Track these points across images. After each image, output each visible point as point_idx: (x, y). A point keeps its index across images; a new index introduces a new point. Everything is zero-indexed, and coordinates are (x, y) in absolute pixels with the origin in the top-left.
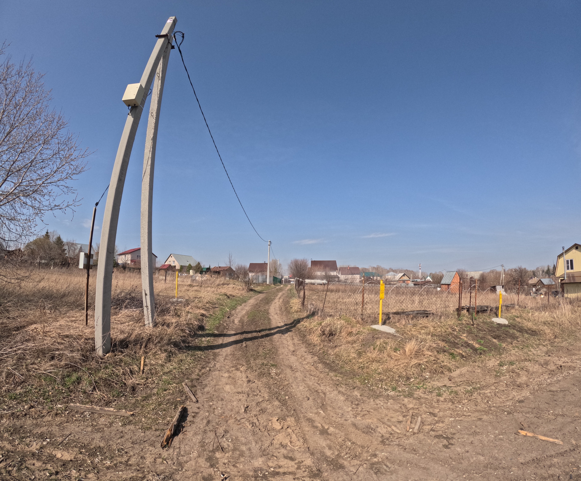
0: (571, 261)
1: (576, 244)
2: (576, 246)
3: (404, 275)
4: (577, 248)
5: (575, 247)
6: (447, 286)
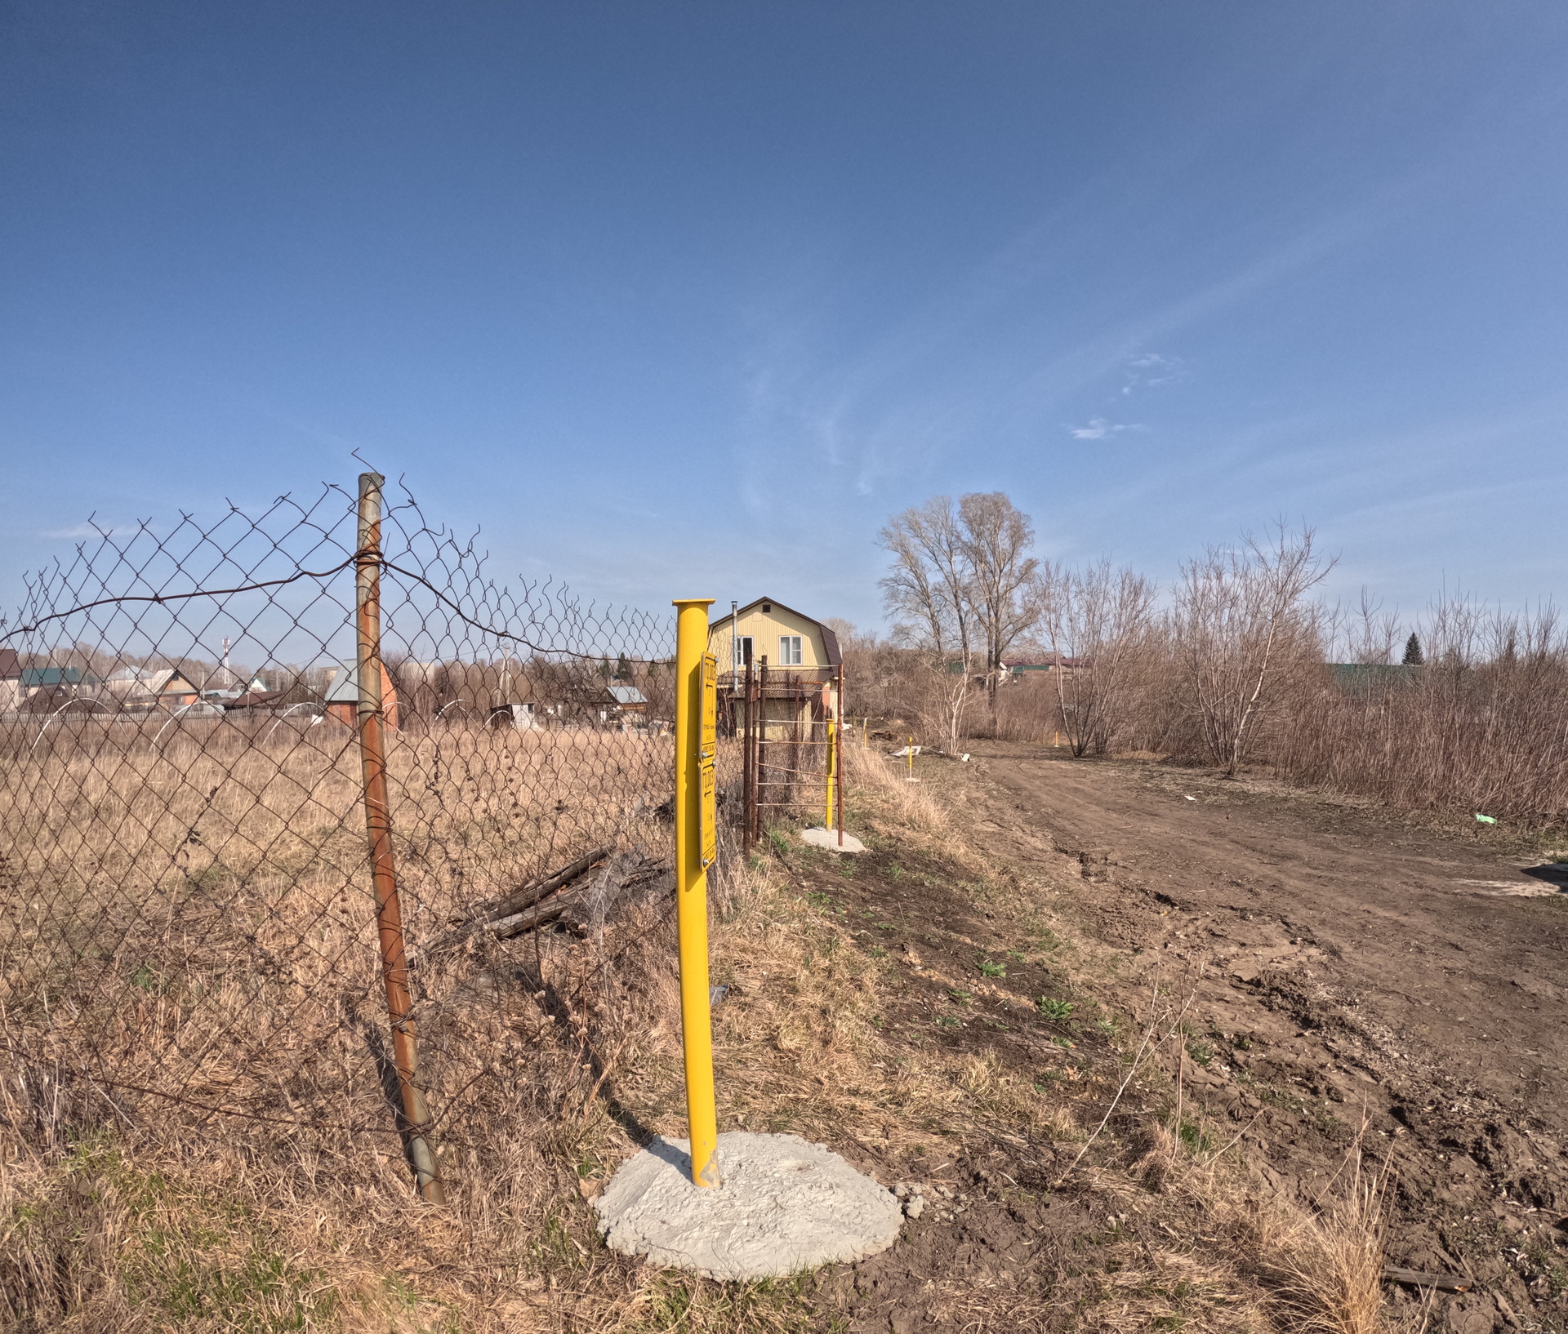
0: (748, 643)
1: (765, 599)
2: (766, 603)
3: (175, 677)
4: (766, 609)
5: (761, 607)
6: (347, 708)
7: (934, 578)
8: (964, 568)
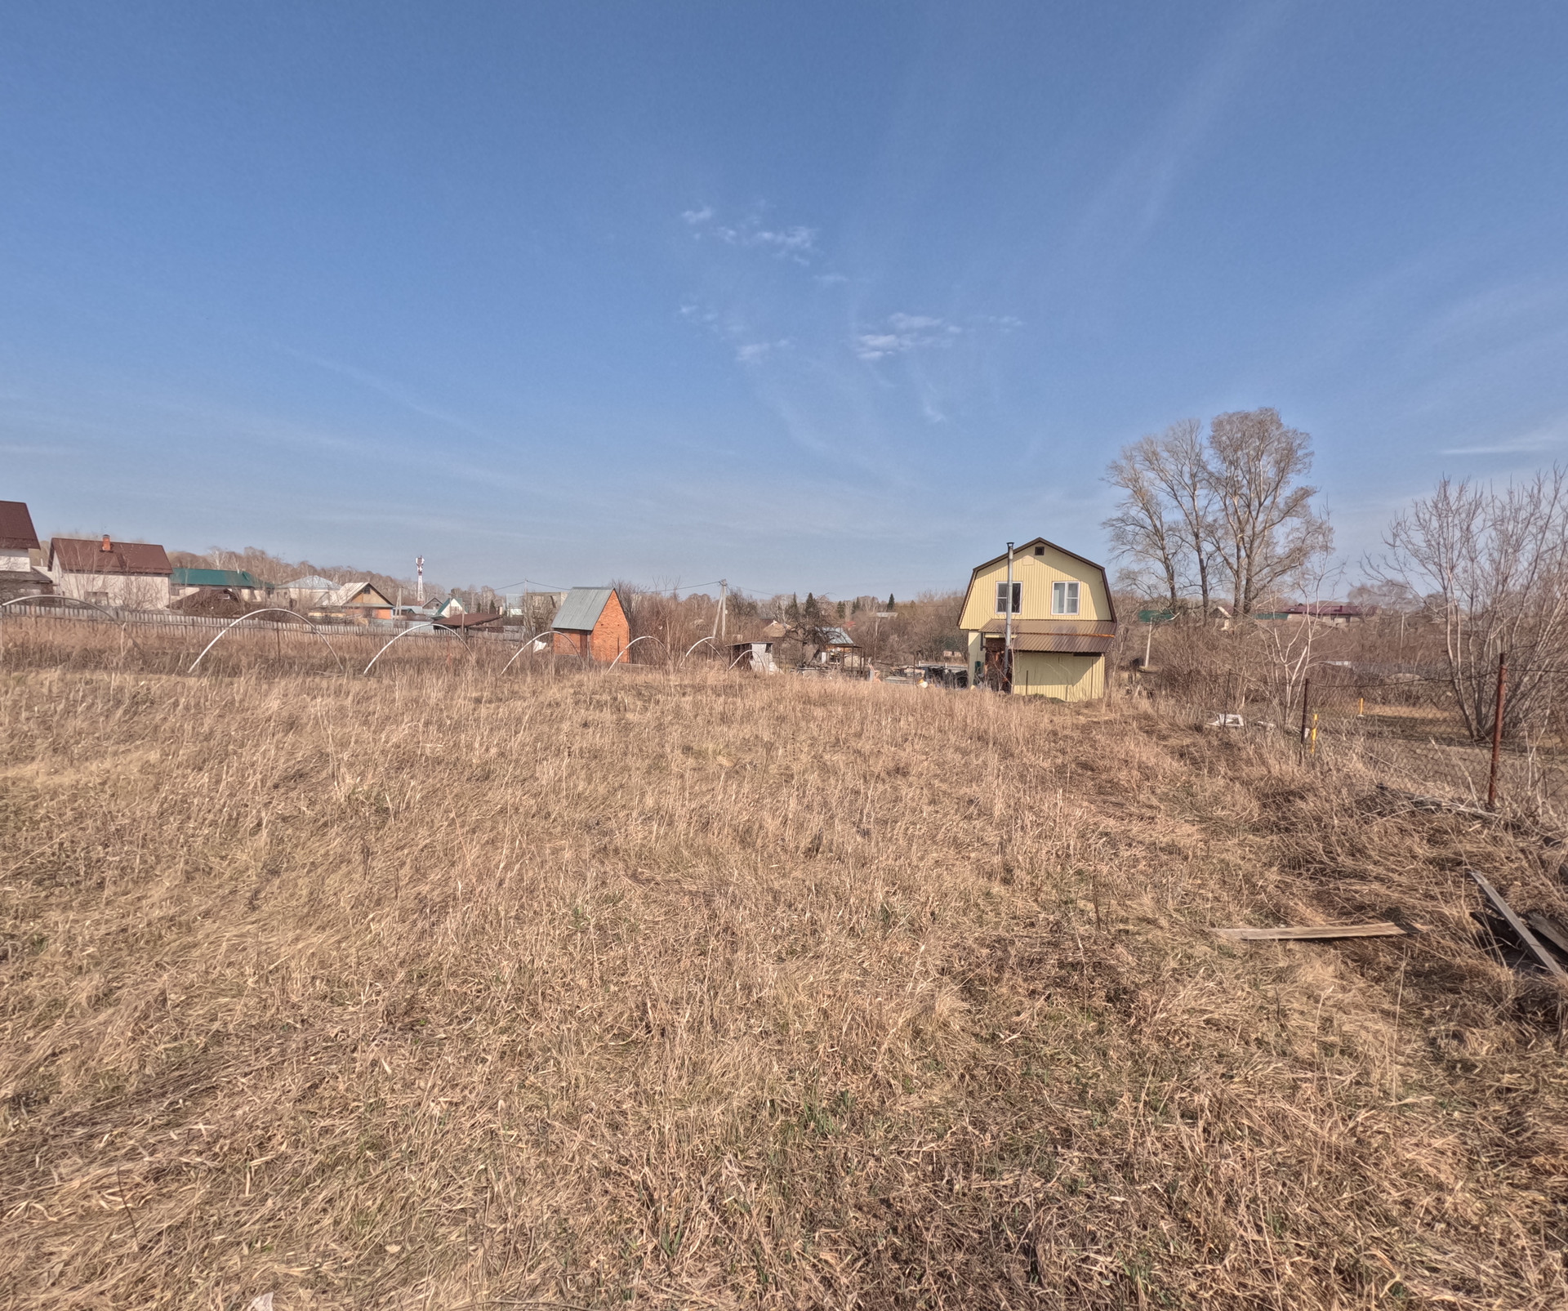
0: (1017, 589)
1: (1039, 540)
2: (1040, 545)
3: (366, 590)
4: (1039, 552)
5: (1033, 549)
6: (577, 637)
7: (1172, 516)
8: (1210, 504)
